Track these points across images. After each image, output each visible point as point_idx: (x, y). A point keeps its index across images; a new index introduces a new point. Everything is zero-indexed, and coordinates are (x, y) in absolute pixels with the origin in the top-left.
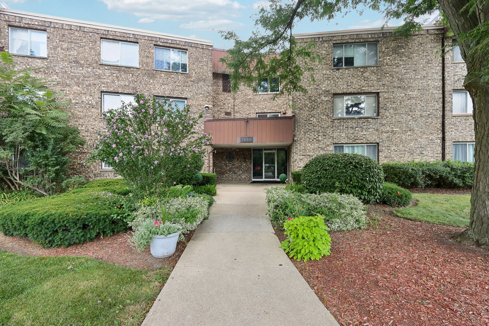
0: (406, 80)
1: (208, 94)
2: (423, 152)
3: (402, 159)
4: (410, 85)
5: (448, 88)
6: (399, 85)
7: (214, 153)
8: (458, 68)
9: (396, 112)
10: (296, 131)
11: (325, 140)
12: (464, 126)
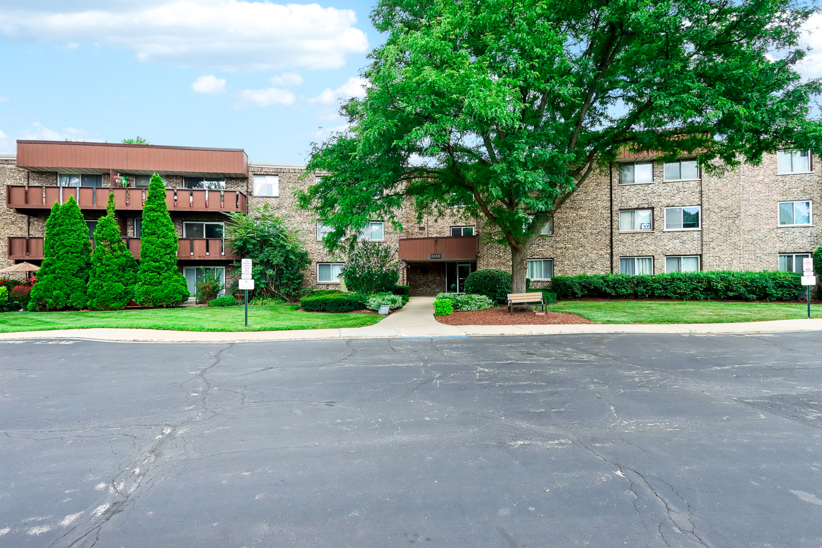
0: (577, 202)
1: (402, 216)
2: (594, 266)
3: (574, 272)
4: (581, 206)
5: (615, 208)
6: (571, 206)
7: (407, 268)
8: (625, 190)
9: (569, 230)
10: (480, 248)
11: (506, 256)
12: (631, 242)
